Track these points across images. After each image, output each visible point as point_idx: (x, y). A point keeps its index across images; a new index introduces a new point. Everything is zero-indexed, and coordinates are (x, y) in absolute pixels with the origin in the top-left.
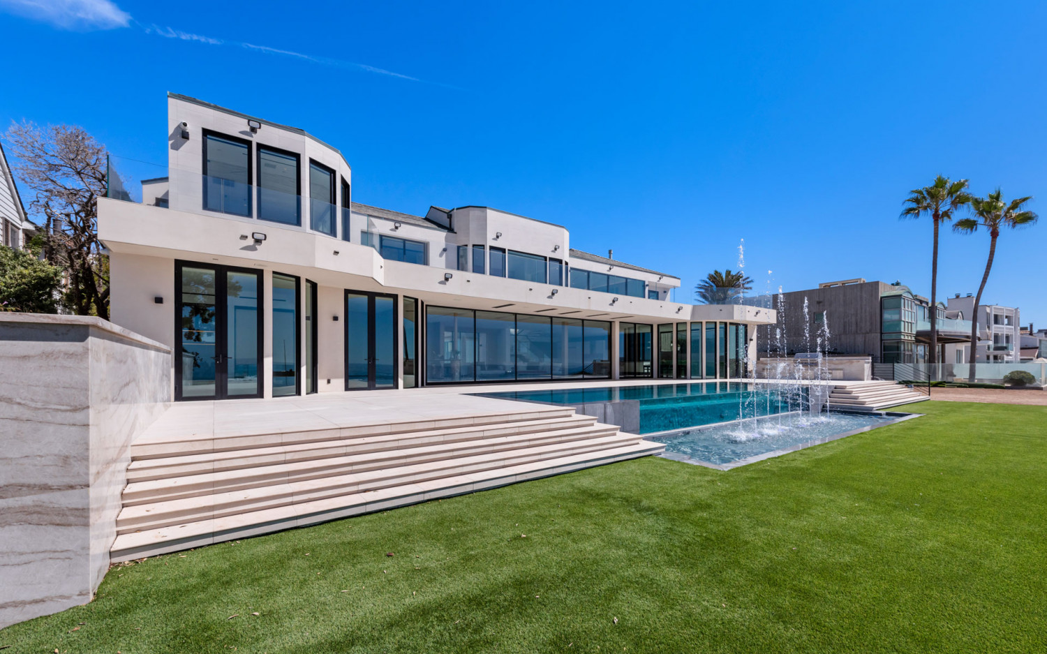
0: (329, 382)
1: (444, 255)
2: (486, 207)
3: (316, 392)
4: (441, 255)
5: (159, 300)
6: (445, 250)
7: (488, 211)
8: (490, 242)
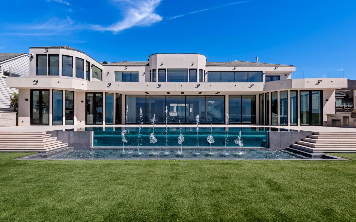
0: (81, 122)
1: (145, 75)
2: (157, 54)
3: (74, 125)
4: (143, 75)
5: (27, 100)
6: (144, 73)
7: (158, 55)
8: (159, 67)
